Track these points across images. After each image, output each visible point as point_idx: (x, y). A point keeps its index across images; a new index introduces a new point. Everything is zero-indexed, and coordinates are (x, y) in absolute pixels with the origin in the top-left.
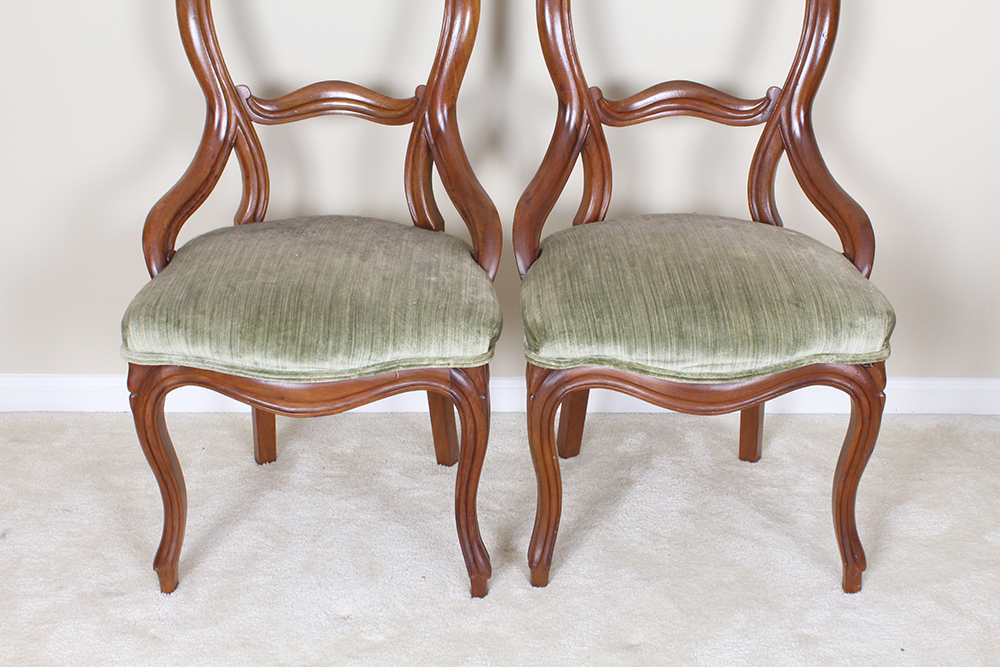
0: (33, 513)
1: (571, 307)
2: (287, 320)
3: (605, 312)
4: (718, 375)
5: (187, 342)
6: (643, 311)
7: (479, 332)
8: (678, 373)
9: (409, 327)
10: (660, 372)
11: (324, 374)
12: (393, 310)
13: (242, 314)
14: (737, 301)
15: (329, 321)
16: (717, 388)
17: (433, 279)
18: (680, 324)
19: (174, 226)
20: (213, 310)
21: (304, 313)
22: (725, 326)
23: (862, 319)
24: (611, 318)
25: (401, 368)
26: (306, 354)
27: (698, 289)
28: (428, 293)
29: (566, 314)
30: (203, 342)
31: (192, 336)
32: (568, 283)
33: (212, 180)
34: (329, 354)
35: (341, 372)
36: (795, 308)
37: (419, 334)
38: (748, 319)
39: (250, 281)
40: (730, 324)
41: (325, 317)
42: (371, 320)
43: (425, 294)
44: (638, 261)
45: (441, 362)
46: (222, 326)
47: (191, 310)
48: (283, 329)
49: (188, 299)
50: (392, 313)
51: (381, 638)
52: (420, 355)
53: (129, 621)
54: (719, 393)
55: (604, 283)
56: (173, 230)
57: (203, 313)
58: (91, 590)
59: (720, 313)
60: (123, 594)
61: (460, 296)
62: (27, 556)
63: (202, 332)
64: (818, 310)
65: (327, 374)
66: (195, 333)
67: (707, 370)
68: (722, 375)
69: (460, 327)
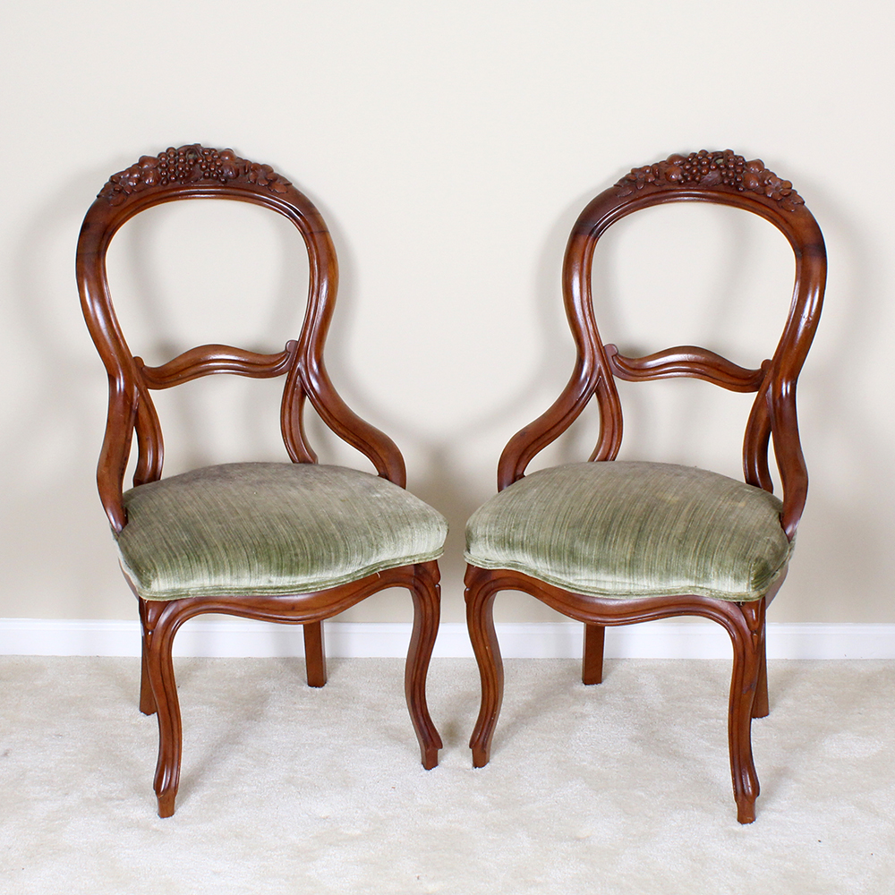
0: (28, 737)
4: (601, 590)
5: (210, 573)
8: (570, 584)
9: (385, 534)
10: (557, 581)
11: (326, 581)
12: (367, 522)
15: (325, 537)
16: (601, 602)
22: (609, 548)
25: (381, 570)
26: (315, 567)
27: (603, 518)
30: (224, 571)
31: (214, 567)
34: (333, 563)
35: (340, 578)
36: (677, 544)
37: (394, 538)
38: (630, 547)
40: (614, 548)
42: (355, 532)
45: (409, 560)
50: (367, 525)
51: (358, 832)
52: (395, 556)
53: (132, 820)
54: (602, 606)
58: (94, 796)
59: (610, 539)
60: (123, 800)
62: (30, 771)
64: (696, 549)
65: (330, 581)
66: (216, 564)
67: (593, 584)
68: (604, 590)
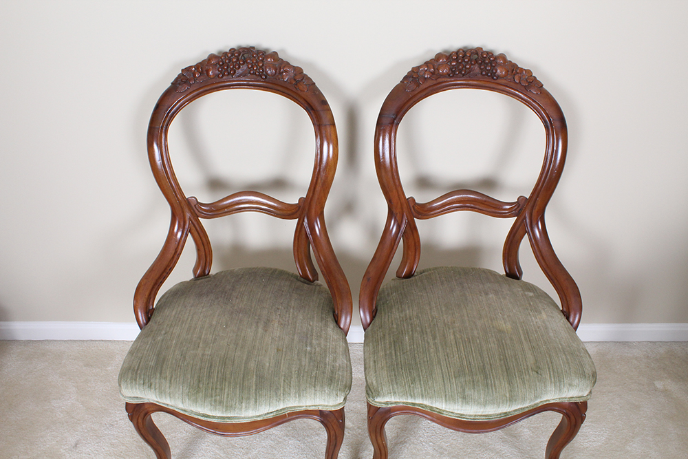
1: (395, 375)
2: (216, 389)
3: (417, 379)
6: (441, 379)
7: (337, 395)
9: (293, 391)
12: (283, 378)
13: (189, 381)
14: (500, 371)
15: (242, 389)
17: (308, 349)
18: (464, 390)
19: (153, 293)
20: (172, 377)
21: (227, 384)
22: (493, 391)
23: (577, 381)
24: (420, 384)
25: (289, 412)
27: (476, 362)
28: (305, 361)
29: (392, 381)
32: (393, 352)
33: (176, 256)
36: (536, 375)
37: (299, 396)
38: (507, 385)
39: (194, 351)
40: (496, 389)
41: (240, 387)
42: (269, 387)
43: (303, 363)
44: (437, 335)
45: (314, 407)
46: (177, 389)
47: (158, 375)
48: (214, 395)
49: (156, 364)
50: (282, 381)
52: (300, 405)
55: (416, 355)
56: (152, 296)
57: (165, 378)
59: (490, 382)
61: (325, 364)
63: (165, 393)
64: (550, 376)
69: (325, 391)
